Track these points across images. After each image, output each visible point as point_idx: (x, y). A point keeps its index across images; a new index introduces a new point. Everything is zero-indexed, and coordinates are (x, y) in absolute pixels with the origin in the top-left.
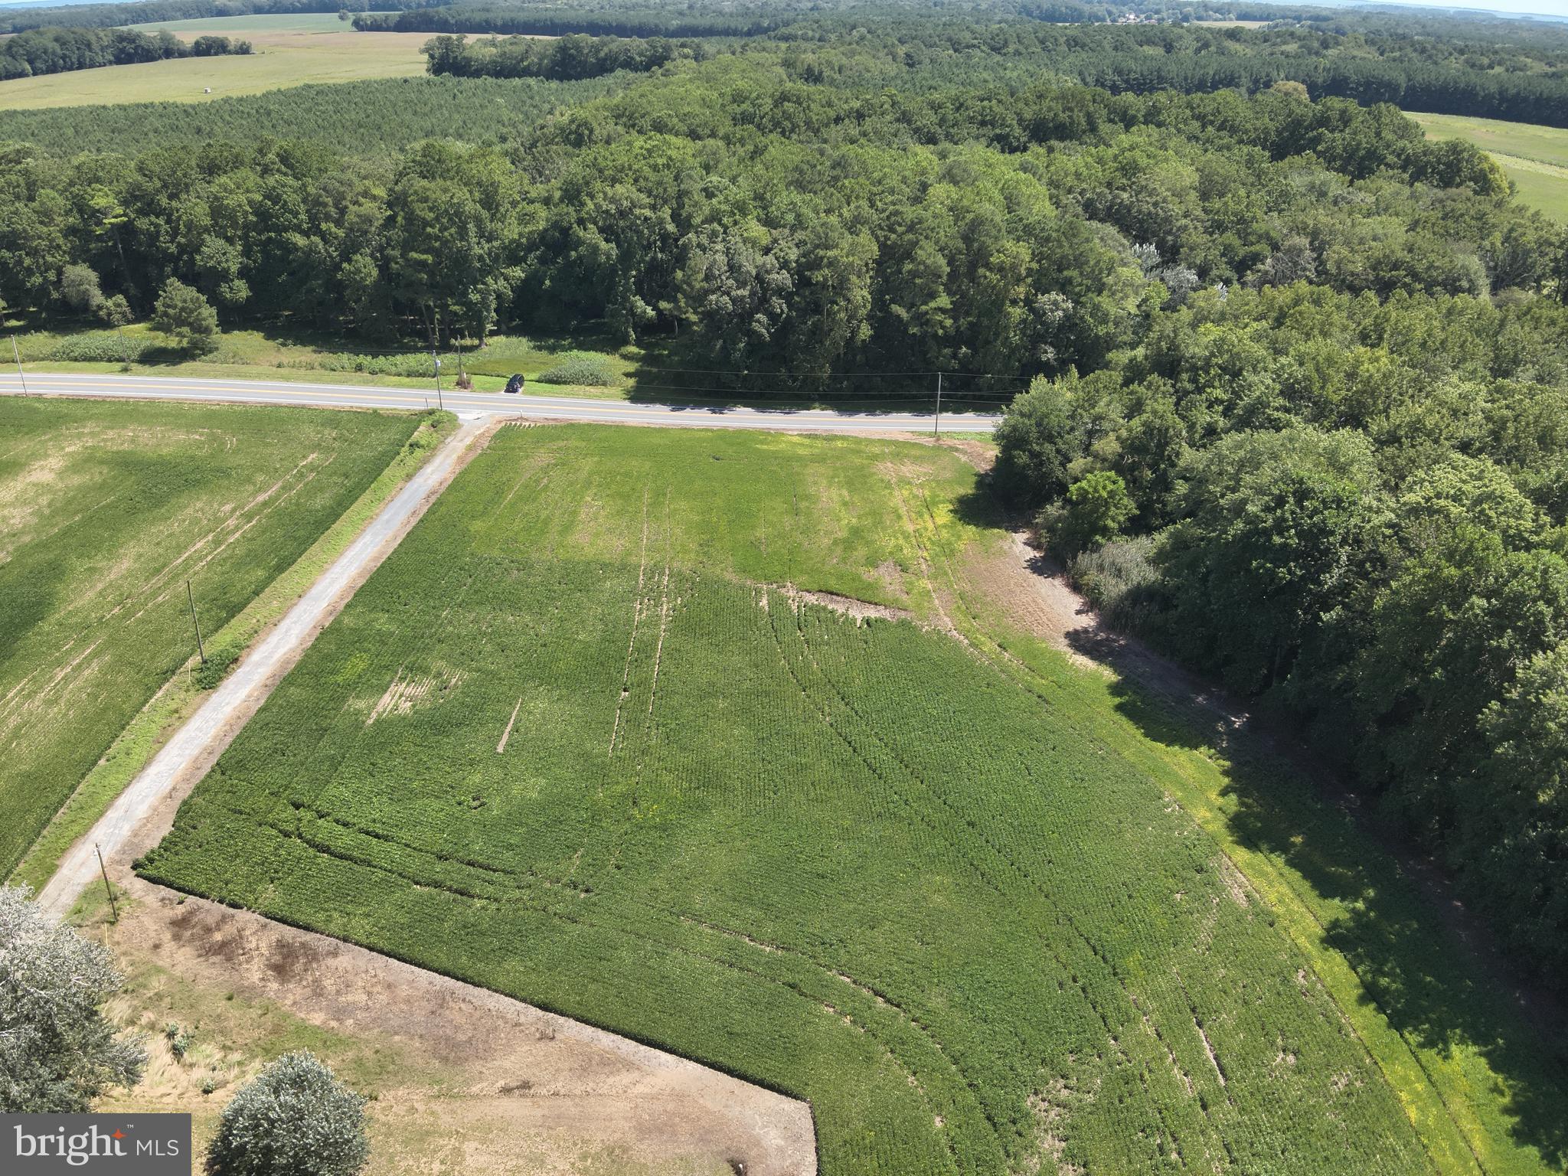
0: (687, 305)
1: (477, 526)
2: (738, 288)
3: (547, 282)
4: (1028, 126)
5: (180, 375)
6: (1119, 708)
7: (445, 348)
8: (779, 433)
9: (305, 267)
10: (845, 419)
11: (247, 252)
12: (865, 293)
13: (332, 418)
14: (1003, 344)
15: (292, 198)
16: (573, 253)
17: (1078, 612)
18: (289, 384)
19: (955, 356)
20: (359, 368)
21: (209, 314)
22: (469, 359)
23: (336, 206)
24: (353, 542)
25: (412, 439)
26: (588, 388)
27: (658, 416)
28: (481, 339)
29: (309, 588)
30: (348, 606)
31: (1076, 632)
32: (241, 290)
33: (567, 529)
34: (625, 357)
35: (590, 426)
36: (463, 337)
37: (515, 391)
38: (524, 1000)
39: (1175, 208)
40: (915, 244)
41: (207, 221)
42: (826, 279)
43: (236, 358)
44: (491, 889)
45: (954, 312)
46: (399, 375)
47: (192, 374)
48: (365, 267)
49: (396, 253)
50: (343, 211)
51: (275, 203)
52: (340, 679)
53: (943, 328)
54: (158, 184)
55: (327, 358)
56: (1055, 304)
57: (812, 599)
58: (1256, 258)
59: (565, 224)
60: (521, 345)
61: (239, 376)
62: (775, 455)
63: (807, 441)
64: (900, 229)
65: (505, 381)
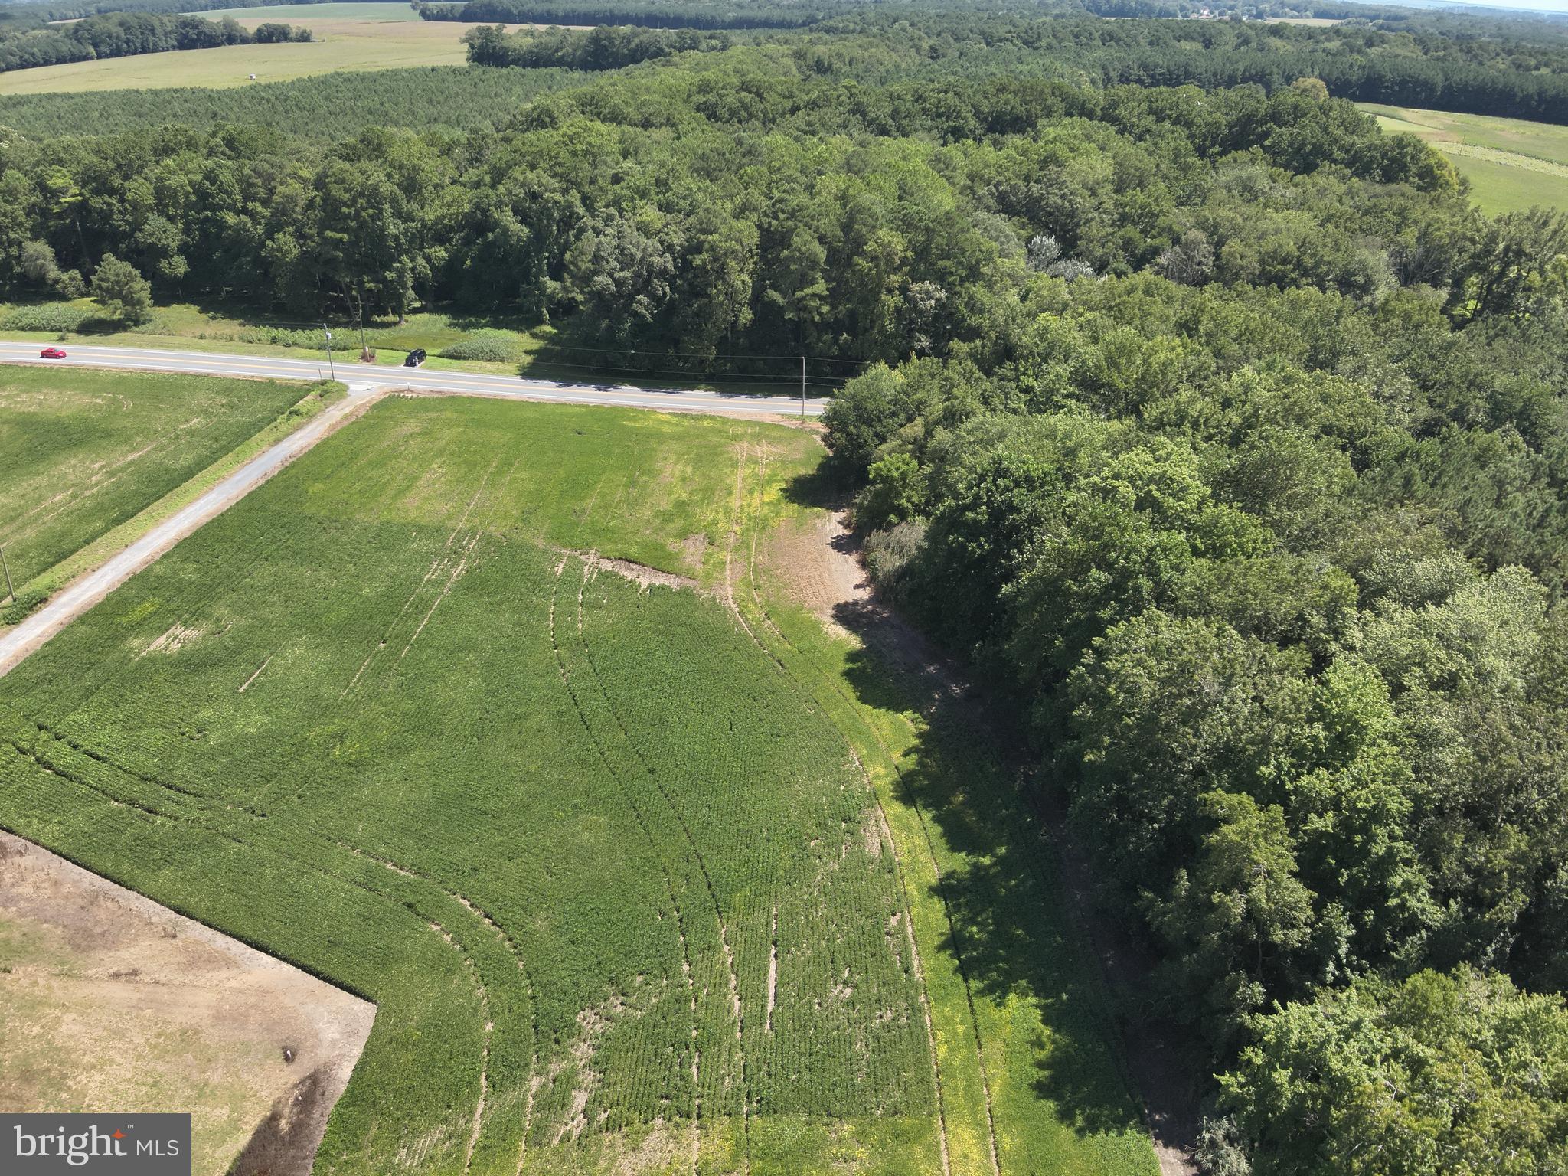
0: (573, 284)
1: (318, 487)
2: (622, 270)
3: (468, 262)
4: (986, 119)
5: (109, 344)
6: (848, 674)
7: (368, 324)
8: (652, 411)
9: (238, 245)
10: (725, 400)
11: (186, 231)
12: (745, 277)
13: (229, 387)
14: (879, 332)
15: (227, 177)
16: (490, 235)
17: (857, 587)
18: (206, 355)
19: (836, 341)
20: (274, 341)
21: (142, 288)
22: (383, 334)
23: (265, 186)
24: (197, 499)
25: (295, 408)
26: (485, 364)
27: (546, 391)
28: (400, 316)
29: (138, 539)
30: (164, 556)
31: (846, 604)
32: (180, 266)
33: (401, 493)
34: (535, 336)
35: (472, 400)
36: (386, 314)
37: (413, 365)
38: (163, 904)
39: (1083, 201)
40: (791, 231)
41: (150, 200)
42: (704, 264)
43: (167, 330)
44: (175, 807)
45: (833, 298)
46: (311, 348)
47: (120, 344)
48: (287, 244)
49: (313, 231)
50: (272, 191)
51: (212, 184)
52: (125, 620)
53: (820, 314)
54: (112, 165)
55: (250, 331)
56: (929, 293)
57: (607, 566)
58: (1156, 251)
59: (484, 206)
60: (438, 322)
61: (161, 346)
62: (636, 432)
63: (675, 420)
64: (782, 216)
65: (406, 355)
